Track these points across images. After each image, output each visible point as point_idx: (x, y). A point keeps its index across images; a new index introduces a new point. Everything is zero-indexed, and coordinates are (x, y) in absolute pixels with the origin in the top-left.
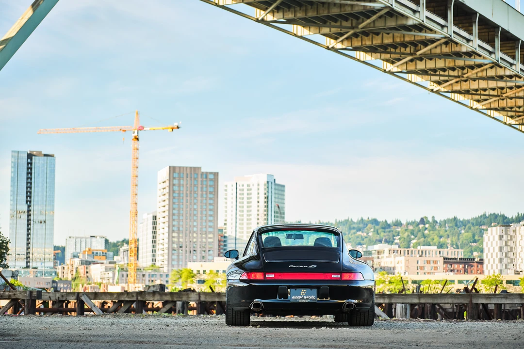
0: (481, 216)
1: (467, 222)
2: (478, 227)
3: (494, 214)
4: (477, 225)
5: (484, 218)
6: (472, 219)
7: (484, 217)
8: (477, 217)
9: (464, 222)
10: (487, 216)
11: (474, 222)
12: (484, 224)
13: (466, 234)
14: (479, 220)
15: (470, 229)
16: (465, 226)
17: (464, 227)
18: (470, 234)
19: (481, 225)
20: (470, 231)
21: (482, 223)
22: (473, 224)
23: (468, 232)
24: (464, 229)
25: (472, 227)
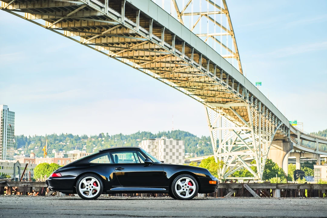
0: (137, 133)
1: (128, 137)
2: (135, 139)
3: (145, 132)
4: (134, 139)
5: (139, 135)
6: (131, 135)
7: (139, 133)
8: (134, 133)
9: (126, 137)
10: (140, 133)
11: (133, 136)
12: (138, 138)
13: (128, 144)
14: (136, 135)
15: (130, 141)
16: (127, 139)
18: (130, 144)
20: (130, 142)
21: (137, 137)
22: (132, 138)
23: (128, 143)
24: (126, 141)
25: (131, 140)
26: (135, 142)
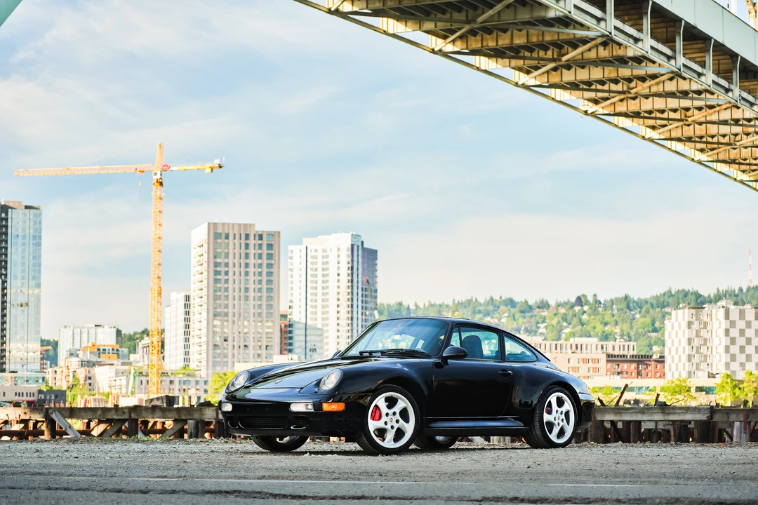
0: (664, 294)
1: (643, 302)
2: (660, 309)
3: (684, 290)
4: (658, 307)
5: (669, 297)
6: (651, 298)
7: (669, 294)
8: (659, 295)
9: (639, 303)
10: (673, 293)
11: (655, 302)
12: (668, 305)
13: (643, 320)
14: (662, 299)
15: (648, 312)
16: (641, 308)
17: (639, 309)
18: (648, 320)
19: (664, 307)
20: (648, 315)
21: (665, 304)
22: (652, 305)
23: (644, 317)
24: (640, 312)
25: (651, 310)
26: (660, 315)
